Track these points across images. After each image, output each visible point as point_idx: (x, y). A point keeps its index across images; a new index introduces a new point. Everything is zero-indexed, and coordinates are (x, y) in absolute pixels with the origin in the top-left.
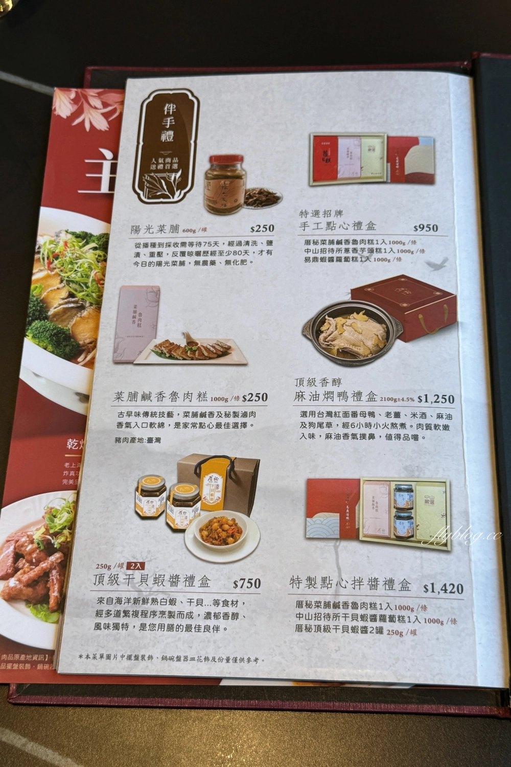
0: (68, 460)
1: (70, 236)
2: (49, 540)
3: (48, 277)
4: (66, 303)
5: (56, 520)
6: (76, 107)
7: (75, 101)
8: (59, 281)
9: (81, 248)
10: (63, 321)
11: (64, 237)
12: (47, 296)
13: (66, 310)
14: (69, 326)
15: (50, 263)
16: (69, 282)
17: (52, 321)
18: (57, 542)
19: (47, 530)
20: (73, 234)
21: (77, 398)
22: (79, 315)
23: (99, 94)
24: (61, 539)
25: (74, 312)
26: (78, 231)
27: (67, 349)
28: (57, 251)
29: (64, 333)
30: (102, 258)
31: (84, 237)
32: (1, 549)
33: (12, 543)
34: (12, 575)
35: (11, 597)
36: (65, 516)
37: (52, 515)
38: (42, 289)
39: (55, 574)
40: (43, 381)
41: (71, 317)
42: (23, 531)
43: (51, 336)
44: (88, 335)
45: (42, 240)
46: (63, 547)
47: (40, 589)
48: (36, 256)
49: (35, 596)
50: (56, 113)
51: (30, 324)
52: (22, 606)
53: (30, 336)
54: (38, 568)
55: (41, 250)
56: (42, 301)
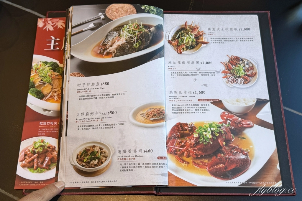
0: (40, 128)
1: (42, 63)
2: (34, 150)
3: (35, 75)
4: (40, 83)
5: (36, 145)
6: (44, 24)
7: (44, 22)
8: (38, 76)
9: (45, 66)
10: (39, 88)
11: (40, 63)
12: (35, 81)
13: (40, 85)
14: (41, 89)
15: (36, 71)
16: (41, 76)
17: (36, 88)
18: (36, 151)
19: (34, 148)
20: (43, 62)
21: (43, 110)
22: (44, 86)
23: (51, 20)
24: (38, 150)
25: (42, 85)
26: (44, 61)
27: (40, 96)
28: (38, 67)
29: (39, 91)
30: (51, 69)
31: (46, 63)
32: (21, 153)
33: (24, 151)
34: (24, 160)
35: (23, 166)
36: (39, 144)
37: (35, 143)
38: (33, 79)
39: (35, 160)
40: (33, 105)
41: (42, 87)
42: (27, 148)
43: (36, 92)
44: (46, 92)
45: (34, 64)
46: (38, 152)
47: (31, 164)
48: (32, 69)
49: (30, 166)
50: (38, 26)
51: (30, 89)
52: (26, 169)
53: (30, 92)
54: (31, 158)
55: (33, 67)
56: (33, 82)
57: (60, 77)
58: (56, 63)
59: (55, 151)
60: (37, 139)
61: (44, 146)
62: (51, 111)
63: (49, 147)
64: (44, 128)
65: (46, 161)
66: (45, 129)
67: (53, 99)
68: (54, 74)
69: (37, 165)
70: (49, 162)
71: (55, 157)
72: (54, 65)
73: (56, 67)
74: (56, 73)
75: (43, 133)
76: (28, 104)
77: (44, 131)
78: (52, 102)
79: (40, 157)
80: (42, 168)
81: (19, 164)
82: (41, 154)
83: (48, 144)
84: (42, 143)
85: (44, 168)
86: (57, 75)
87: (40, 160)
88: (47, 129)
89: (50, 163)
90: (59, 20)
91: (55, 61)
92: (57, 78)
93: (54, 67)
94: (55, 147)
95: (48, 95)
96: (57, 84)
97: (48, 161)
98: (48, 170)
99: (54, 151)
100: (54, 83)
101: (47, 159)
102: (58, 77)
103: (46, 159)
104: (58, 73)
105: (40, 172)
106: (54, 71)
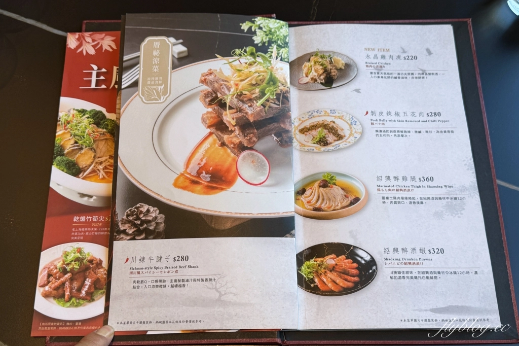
0: (75, 227)
1: (75, 112)
2: (65, 267)
3: (64, 133)
4: (73, 147)
5: (68, 257)
6: (78, 43)
7: (78, 39)
8: (70, 135)
9: (81, 117)
10: (72, 156)
11: (72, 112)
12: (64, 143)
13: (73, 150)
14: (75, 159)
15: (65, 126)
16: (75, 135)
17: (66, 157)
18: (68, 268)
19: (64, 262)
20: (77, 110)
21: (79, 195)
22: (80, 153)
23: (91, 35)
24: (71, 267)
25: (77, 151)
26: (79, 109)
27: (74, 171)
28: (69, 120)
29: (72, 162)
30: (92, 122)
31: (83, 112)
32: (41, 272)
33: (47, 269)
34: (47, 285)
35: (46, 296)
36: (73, 255)
37: (66, 255)
38: (61, 140)
39: (67, 284)
40: (61, 187)
41: (76, 154)
42: (52, 263)
43: (66, 164)
44: (84, 163)
45: (61, 114)
46: (72, 271)
47: (60, 291)
48: (58, 123)
49: (58, 294)
50: (68, 46)
51: (55, 158)
52: (52, 299)
53: (55, 164)
54: (59, 281)
55: (61, 120)
56: (61, 146)
57: (108, 136)
58: (101, 112)
59: (102, 268)
60: (69, 247)
61: (83, 259)
62: (94, 198)
63: (91, 261)
64: (81, 227)
65: (86, 285)
66: (83, 229)
67: (96, 176)
68: (98, 132)
69: (71, 292)
70: (92, 288)
71: (101, 279)
72: (97, 116)
73: (102, 120)
74: (100, 130)
75: (80, 236)
76: (52, 185)
77: (81, 232)
78: (95, 181)
79: (76, 280)
80: (79, 298)
81: (39, 292)
82: (76, 273)
83: (89, 255)
84: (79, 255)
85: (83, 299)
86: (103, 134)
87: (76, 285)
88: (86, 229)
89: (92, 290)
90: (105, 36)
91: (98, 108)
92: (102, 138)
93: (98, 119)
94: (101, 261)
95: (88, 169)
96: (104, 149)
97: (90, 286)
98: (90, 301)
99: (100, 267)
100: (97, 147)
101: (88, 282)
102: (105, 137)
103: (86, 282)
104: (105, 130)
105: (77, 306)
106: (98, 127)
